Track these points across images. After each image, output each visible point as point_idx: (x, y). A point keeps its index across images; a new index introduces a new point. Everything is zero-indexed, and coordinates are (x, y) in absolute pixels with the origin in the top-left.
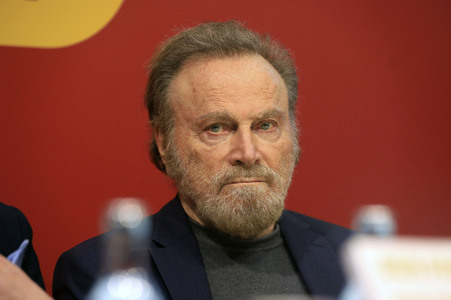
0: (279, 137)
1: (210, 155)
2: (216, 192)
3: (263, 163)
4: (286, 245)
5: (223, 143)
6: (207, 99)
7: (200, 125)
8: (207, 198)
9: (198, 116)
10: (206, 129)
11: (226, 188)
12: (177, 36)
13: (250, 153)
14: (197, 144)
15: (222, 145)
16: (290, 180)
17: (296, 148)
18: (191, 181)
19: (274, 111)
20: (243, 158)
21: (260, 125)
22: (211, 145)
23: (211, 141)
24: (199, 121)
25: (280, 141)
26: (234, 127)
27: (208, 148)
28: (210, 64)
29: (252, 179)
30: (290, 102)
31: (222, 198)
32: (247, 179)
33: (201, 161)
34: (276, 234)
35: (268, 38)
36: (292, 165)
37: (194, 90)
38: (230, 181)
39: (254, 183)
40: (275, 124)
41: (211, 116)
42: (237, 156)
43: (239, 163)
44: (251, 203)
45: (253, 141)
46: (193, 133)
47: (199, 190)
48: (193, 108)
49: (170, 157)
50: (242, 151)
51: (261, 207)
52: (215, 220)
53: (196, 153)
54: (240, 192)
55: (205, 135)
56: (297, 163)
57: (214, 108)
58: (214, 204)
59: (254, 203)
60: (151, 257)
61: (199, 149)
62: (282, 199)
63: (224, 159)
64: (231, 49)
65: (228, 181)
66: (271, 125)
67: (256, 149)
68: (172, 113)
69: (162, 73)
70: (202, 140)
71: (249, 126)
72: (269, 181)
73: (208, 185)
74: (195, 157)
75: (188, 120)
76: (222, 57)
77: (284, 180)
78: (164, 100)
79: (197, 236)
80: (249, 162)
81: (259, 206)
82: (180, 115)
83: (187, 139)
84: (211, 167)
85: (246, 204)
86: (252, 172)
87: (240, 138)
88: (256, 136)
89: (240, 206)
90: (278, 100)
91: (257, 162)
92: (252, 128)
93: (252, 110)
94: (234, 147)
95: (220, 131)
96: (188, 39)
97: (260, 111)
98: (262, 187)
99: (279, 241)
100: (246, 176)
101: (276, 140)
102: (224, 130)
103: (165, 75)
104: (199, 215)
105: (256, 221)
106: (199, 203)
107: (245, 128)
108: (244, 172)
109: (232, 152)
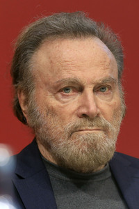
0: (112, 98)
1: (63, 110)
2: (67, 137)
3: (102, 116)
4: (114, 177)
5: (73, 101)
6: (61, 68)
7: (55, 88)
8: (60, 142)
9: (54, 81)
10: (60, 91)
11: (75, 134)
12: (38, 22)
13: (93, 109)
14: (53, 102)
15: (72, 103)
16: (119, 129)
17: (123, 107)
18: (48, 129)
19: (110, 78)
20: (88, 112)
21: (100, 88)
22: (64, 102)
23: (64, 100)
24: (56, 85)
25: (113, 101)
26: (81, 89)
27: (62, 105)
28: (63, 43)
29: (94, 128)
30: (119, 72)
31: (72, 141)
32: (90, 128)
33: (56, 114)
34: (106, 169)
35: (103, 25)
36: (121, 119)
37: (51, 62)
38: (78, 129)
39: (95, 131)
40: (110, 88)
41: (64, 81)
42: (84, 111)
43: (84, 116)
44: (93, 146)
45: (95, 100)
46: (50, 94)
47: (54, 136)
48: (51, 75)
49: (31, 111)
50: (88, 107)
51: (101, 149)
52: (66, 158)
53: (53, 108)
54: (86, 137)
55: (59, 95)
56: (124, 117)
57: (67, 75)
58: (66, 146)
59: (95, 145)
60: (14, 186)
61: (54, 106)
62: (114, 143)
63: (73, 113)
64: (79, 32)
65: (76, 130)
66: (107, 89)
67: (97, 107)
68: (33, 78)
69: (26, 49)
70: (57, 99)
71: (92, 89)
72: (105, 129)
73: (61, 133)
74: (52, 111)
75: (46, 84)
76: (72, 38)
77: (115, 129)
78: (28, 69)
79: (48, 171)
80: (92, 115)
81: (98, 148)
82: (40, 80)
83: (45, 98)
84: (63, 119)
85: (89, 147)
86: (94, 123)
87: (86, 98)
88: (97, 96)
89: (86, 148)
90: (112, 70)
91: (98, 115)
92: (93, 91)
93: (95, 77)
94: (80, 104)
95: (71, 93)
96: (47, 24)
97: (101, 78)
98: (100, 134)
99: (109, 174)
100: (89, 126)
101: (110, 100)
102: (74, 91)
103: (28, 51)
104: (54, 154)
105: (96, 159)
106: (54, 145)
107: (89, 90)
108: (88, 123)
109: (79, 108)
